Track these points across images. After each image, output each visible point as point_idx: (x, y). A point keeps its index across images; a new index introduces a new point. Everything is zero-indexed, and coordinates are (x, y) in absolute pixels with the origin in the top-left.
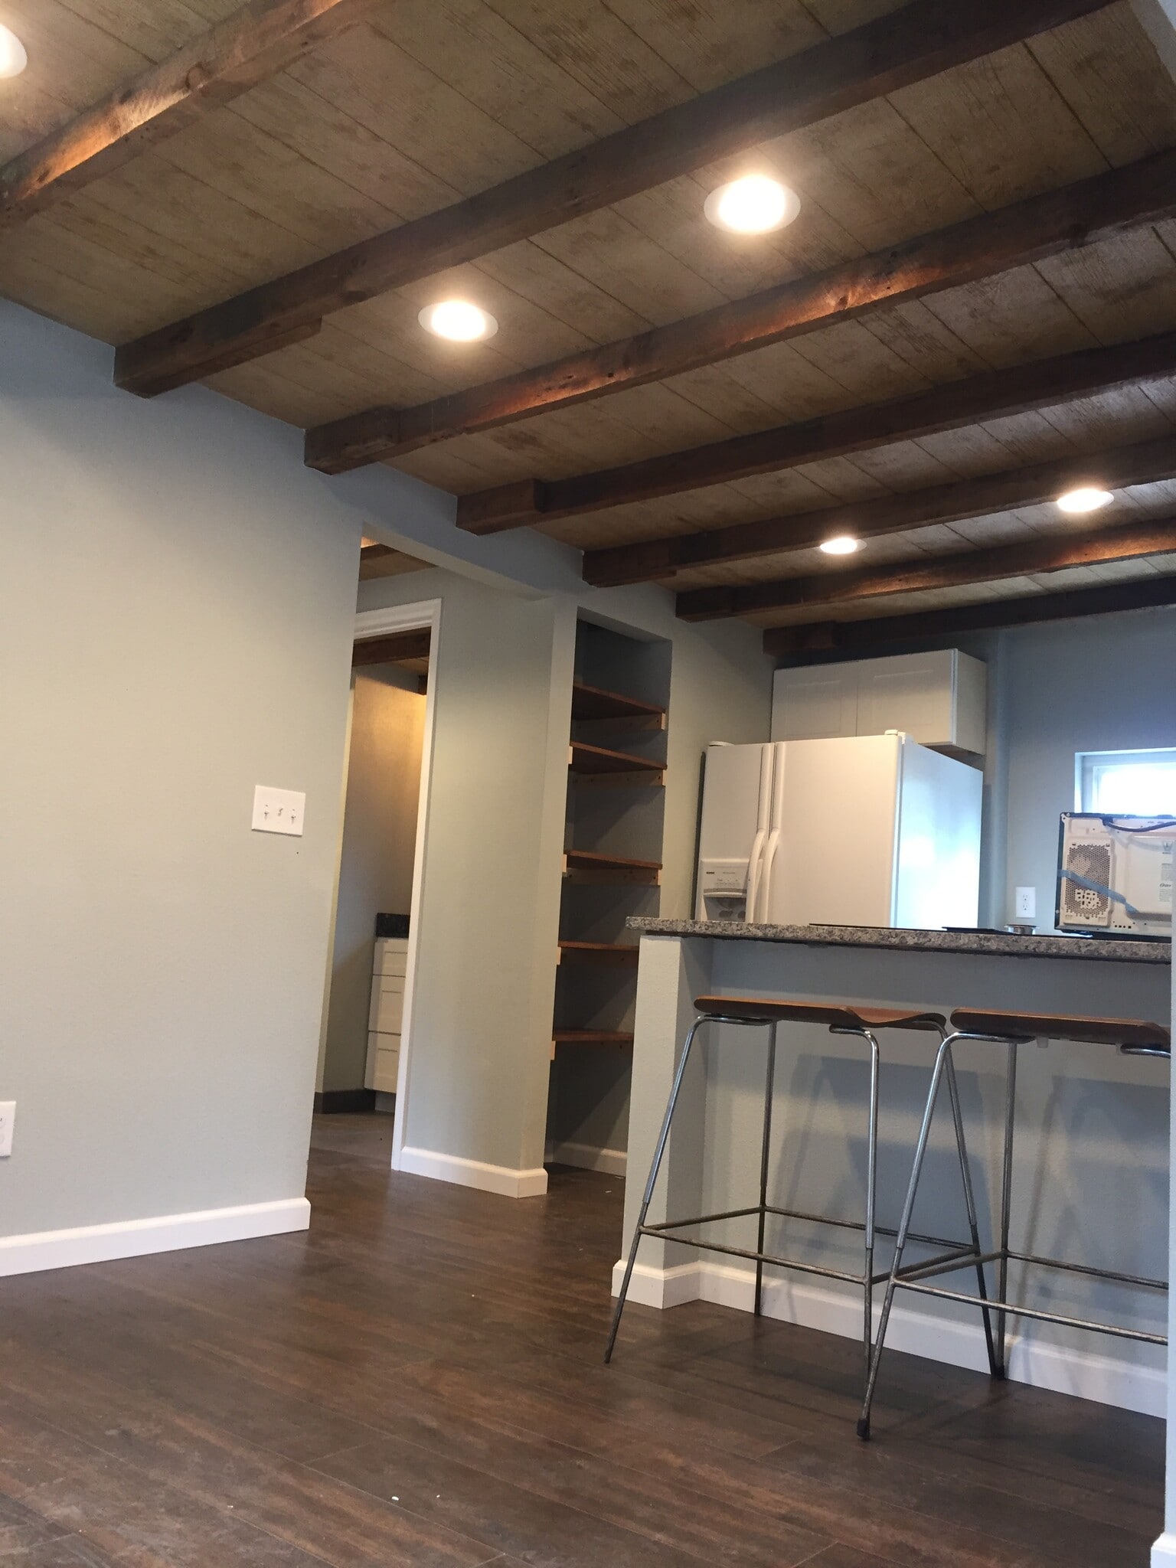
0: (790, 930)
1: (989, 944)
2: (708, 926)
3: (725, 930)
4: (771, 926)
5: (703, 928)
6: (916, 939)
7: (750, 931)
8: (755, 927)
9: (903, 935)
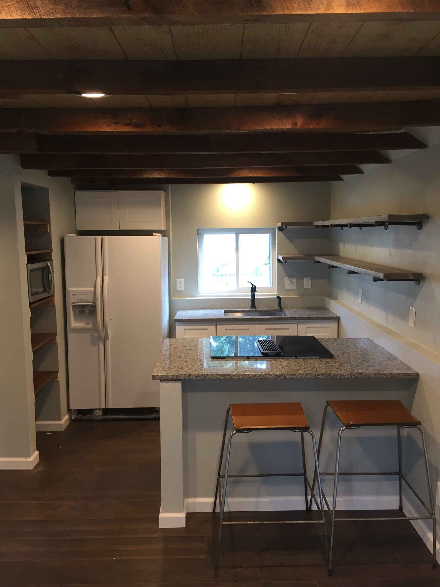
0: (236, 376)
1: (319, 377)
2: (196, 376)
3: (205, 378)
4: (227, 375)
5: (194, 377)
6: (291, 376)
7: (217, 377)
8: (220, 376)
9: (286, 375)
